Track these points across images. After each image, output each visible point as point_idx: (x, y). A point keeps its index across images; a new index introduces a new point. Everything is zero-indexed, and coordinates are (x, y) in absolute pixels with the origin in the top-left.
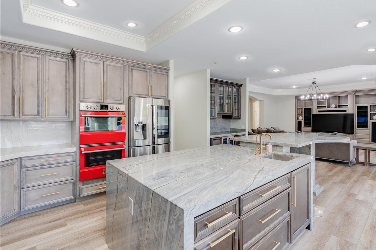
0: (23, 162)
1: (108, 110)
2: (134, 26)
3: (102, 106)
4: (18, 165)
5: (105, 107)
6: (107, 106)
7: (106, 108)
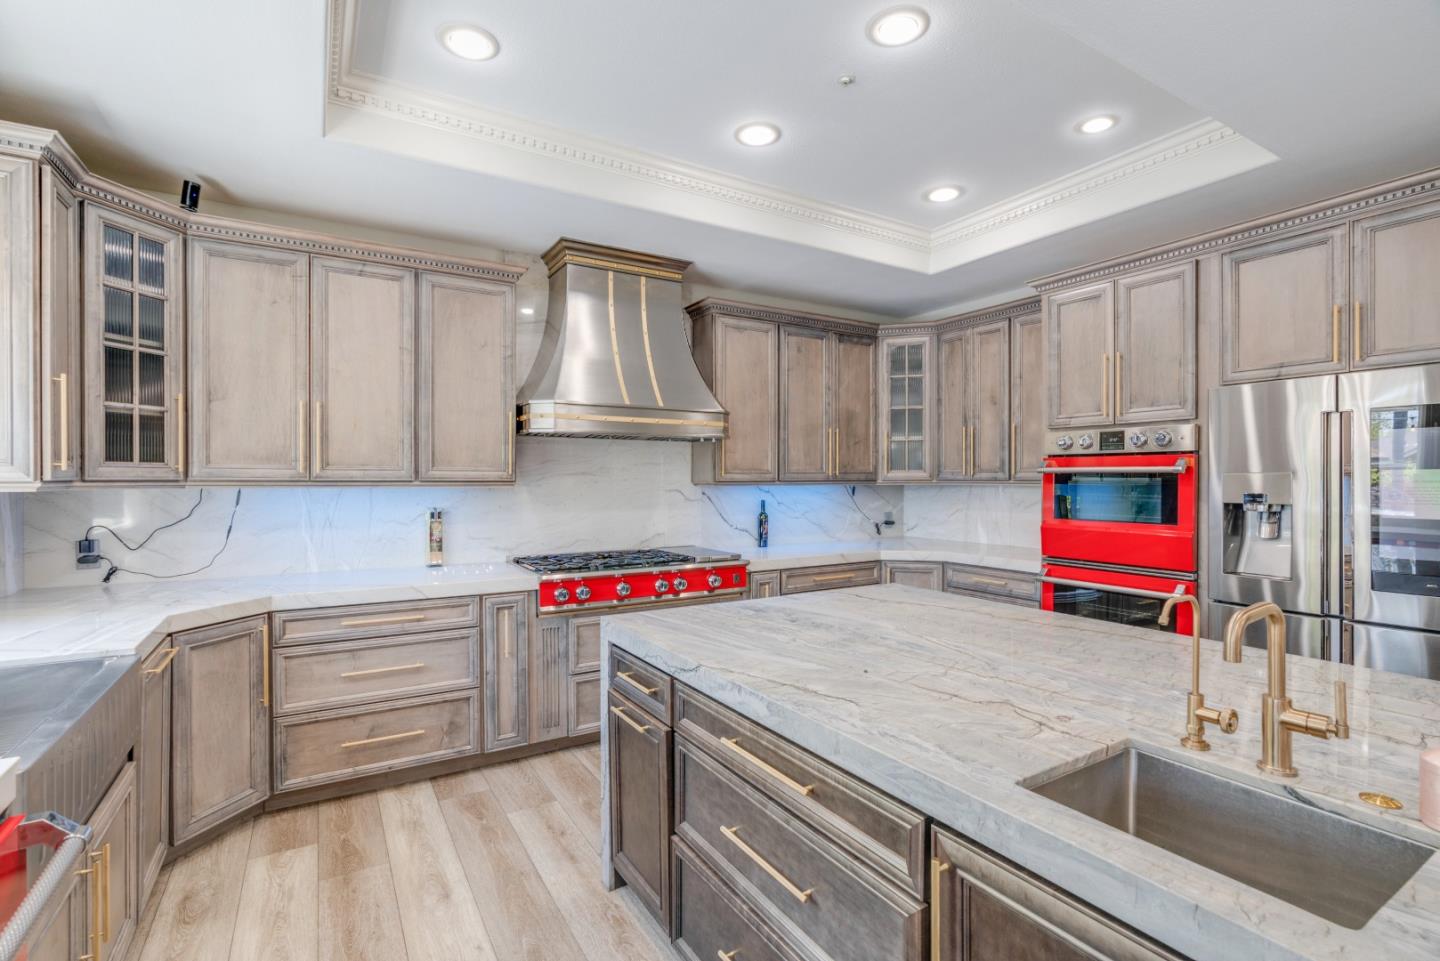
0: (950, 573)
1: (1126, 450)
2: (1106, 128)
3: (1105, 439)
4: (938, 575)
5: (1115, 440)
6: (1120, 436)
7: (1117, 442)
